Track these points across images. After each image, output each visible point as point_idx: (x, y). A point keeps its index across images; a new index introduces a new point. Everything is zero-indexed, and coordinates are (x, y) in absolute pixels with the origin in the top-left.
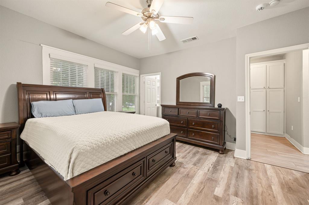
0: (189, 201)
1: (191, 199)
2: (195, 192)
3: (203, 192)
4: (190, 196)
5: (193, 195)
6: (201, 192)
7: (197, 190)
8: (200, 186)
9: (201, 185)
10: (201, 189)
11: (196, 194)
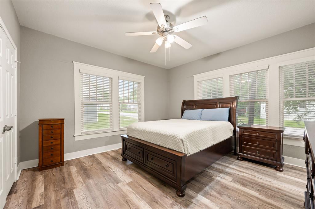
0: (124, 191)
1: (124, 193)
2: (129, 198)
3: (126, 205)
4: (127, 193)
5: (127, 196)
6: (127, 202)
7: (131, 201)
8: (134, 205)
9: (135, 207)
10: (130, 204)
11: (127, 198)
